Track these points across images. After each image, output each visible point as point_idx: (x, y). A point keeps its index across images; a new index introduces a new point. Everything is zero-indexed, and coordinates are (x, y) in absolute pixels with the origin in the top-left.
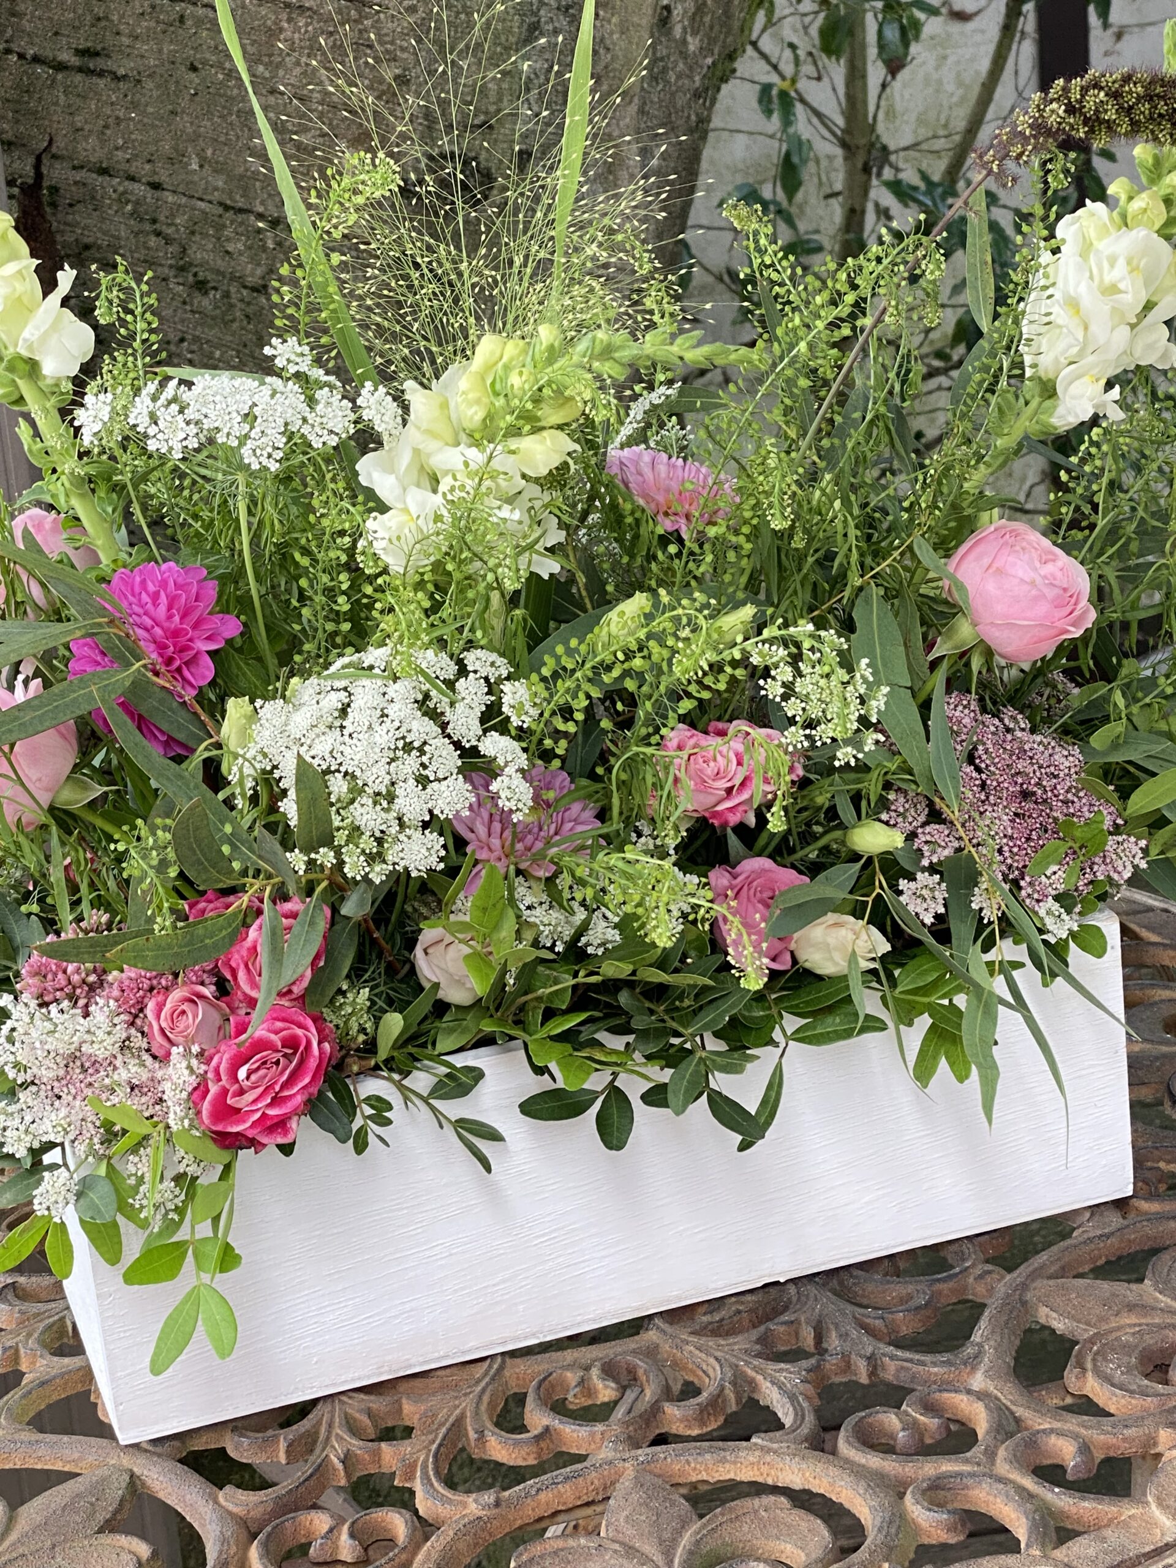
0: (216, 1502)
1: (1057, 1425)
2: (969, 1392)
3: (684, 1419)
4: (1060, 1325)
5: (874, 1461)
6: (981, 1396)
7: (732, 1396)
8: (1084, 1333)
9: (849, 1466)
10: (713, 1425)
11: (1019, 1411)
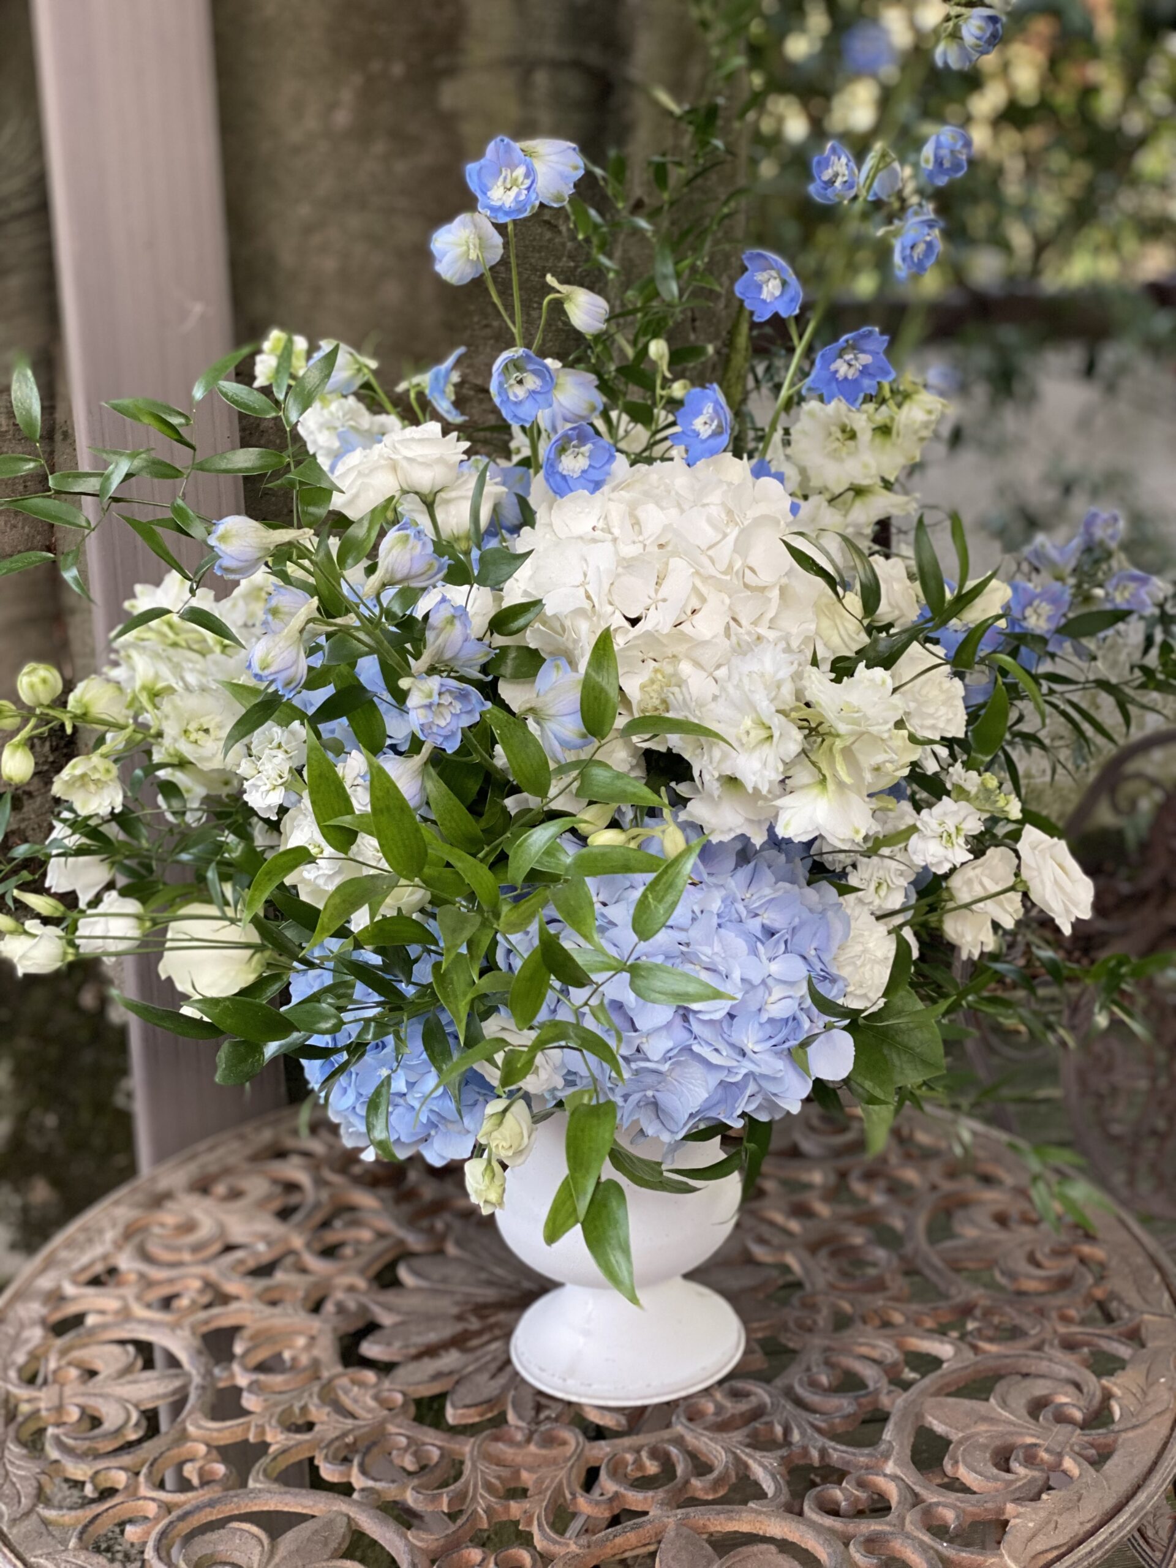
0: (406, 1538)
1: (942, 1499)
2: (885, 1475)
3: (704, 1489)
4: (939, 1428)
5: (829, 1521)
6: (894, 1478)
7: (733, 1474)
8: (955, 1436)
9: (812, 1525)
10: (721, 1493)
11: (917, 1489)
